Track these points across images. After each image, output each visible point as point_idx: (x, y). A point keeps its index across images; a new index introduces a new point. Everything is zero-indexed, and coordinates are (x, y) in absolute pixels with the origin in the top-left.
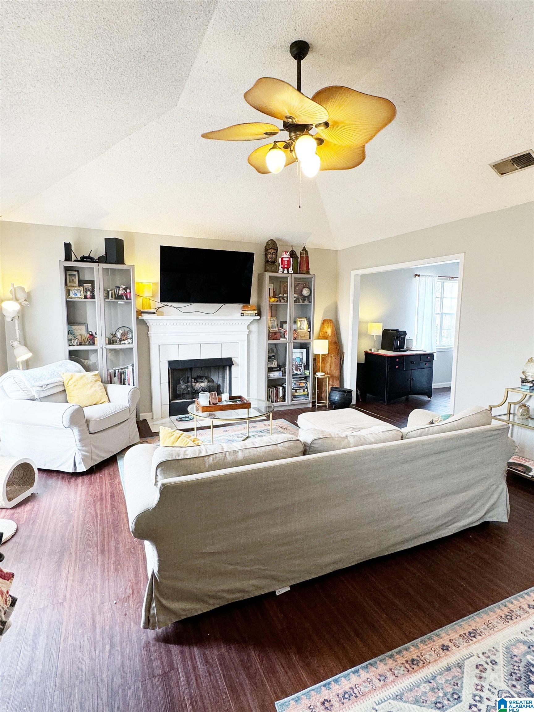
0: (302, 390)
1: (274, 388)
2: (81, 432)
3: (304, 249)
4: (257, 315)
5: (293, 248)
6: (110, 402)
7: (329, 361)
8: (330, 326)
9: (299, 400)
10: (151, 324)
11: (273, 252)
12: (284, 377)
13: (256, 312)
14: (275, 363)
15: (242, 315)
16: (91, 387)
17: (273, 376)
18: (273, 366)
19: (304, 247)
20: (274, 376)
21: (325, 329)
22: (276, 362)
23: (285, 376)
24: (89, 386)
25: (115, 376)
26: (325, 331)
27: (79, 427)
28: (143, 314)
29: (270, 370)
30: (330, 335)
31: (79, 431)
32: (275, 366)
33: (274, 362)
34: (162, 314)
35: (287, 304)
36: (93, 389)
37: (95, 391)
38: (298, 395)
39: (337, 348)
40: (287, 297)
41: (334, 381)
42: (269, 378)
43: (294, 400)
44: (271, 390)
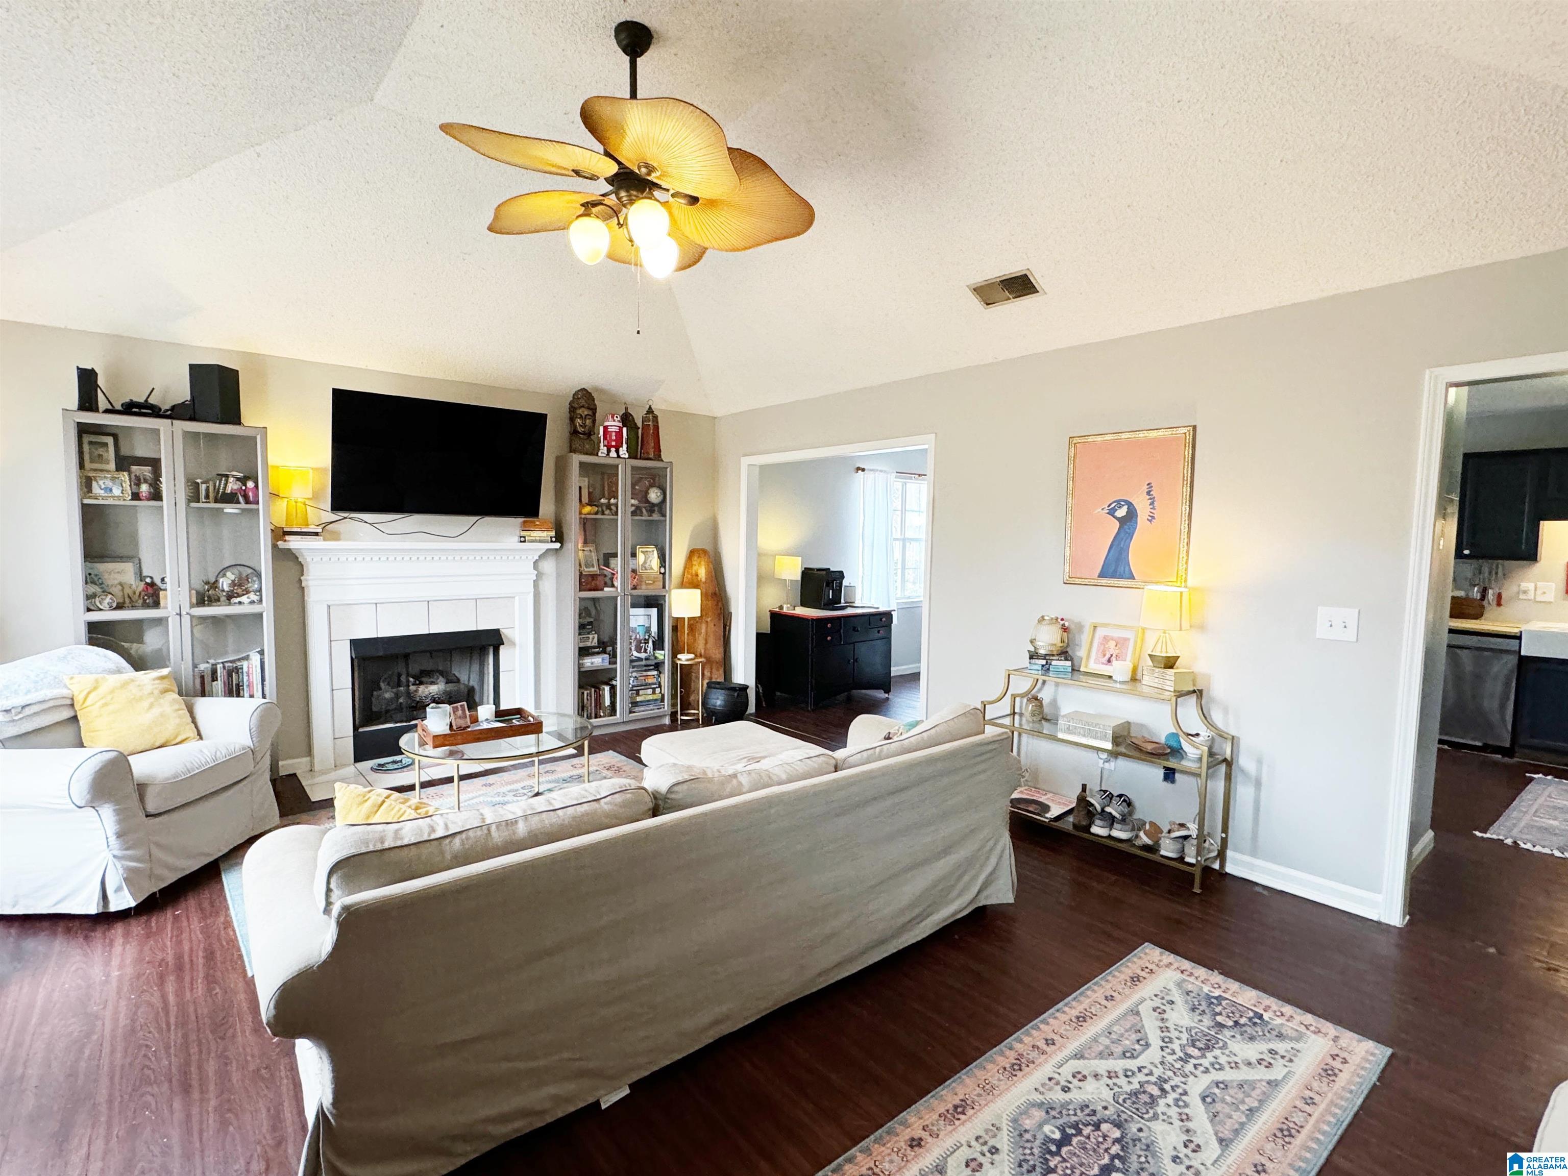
0: (650, 691)
1: (593, 690)
2: (123, 816)
3: (650, 411)
4: (554, 539)
5: (626, 409)
6: (201, 738)
7: (703, 631)
8: (703, 563)
9: (644, 711)
10: (307, 559)
11: (586, 413)
12: (613, 666)
13: (553, 534)
14: (593, 638)
15: (522, 539)
16: (151, 706)
17: (589, 664)
18: (589, 644)
19: (650, 408)
20: (592, 663)
21: (695, 568)
22: (596, 636)
23: (615, 663)
24: (146, 704)
25: (214, 679)
26: (694, 572)
27: (117, 802)
28: (287, 538)
29: (584, 652)
30: (703, 580)
31: (117, 812)
32: (593, 644)
33: (591, 636)
34: (336, 537)
35: (617, 520)
36: (156, 711)
37: (162, 715)
38: (641, 702)
39: (717, 605)
40: (616, 505)
41: (714, 670)
42: (582, 670)
43: (634, 712)
44: (585, 693)
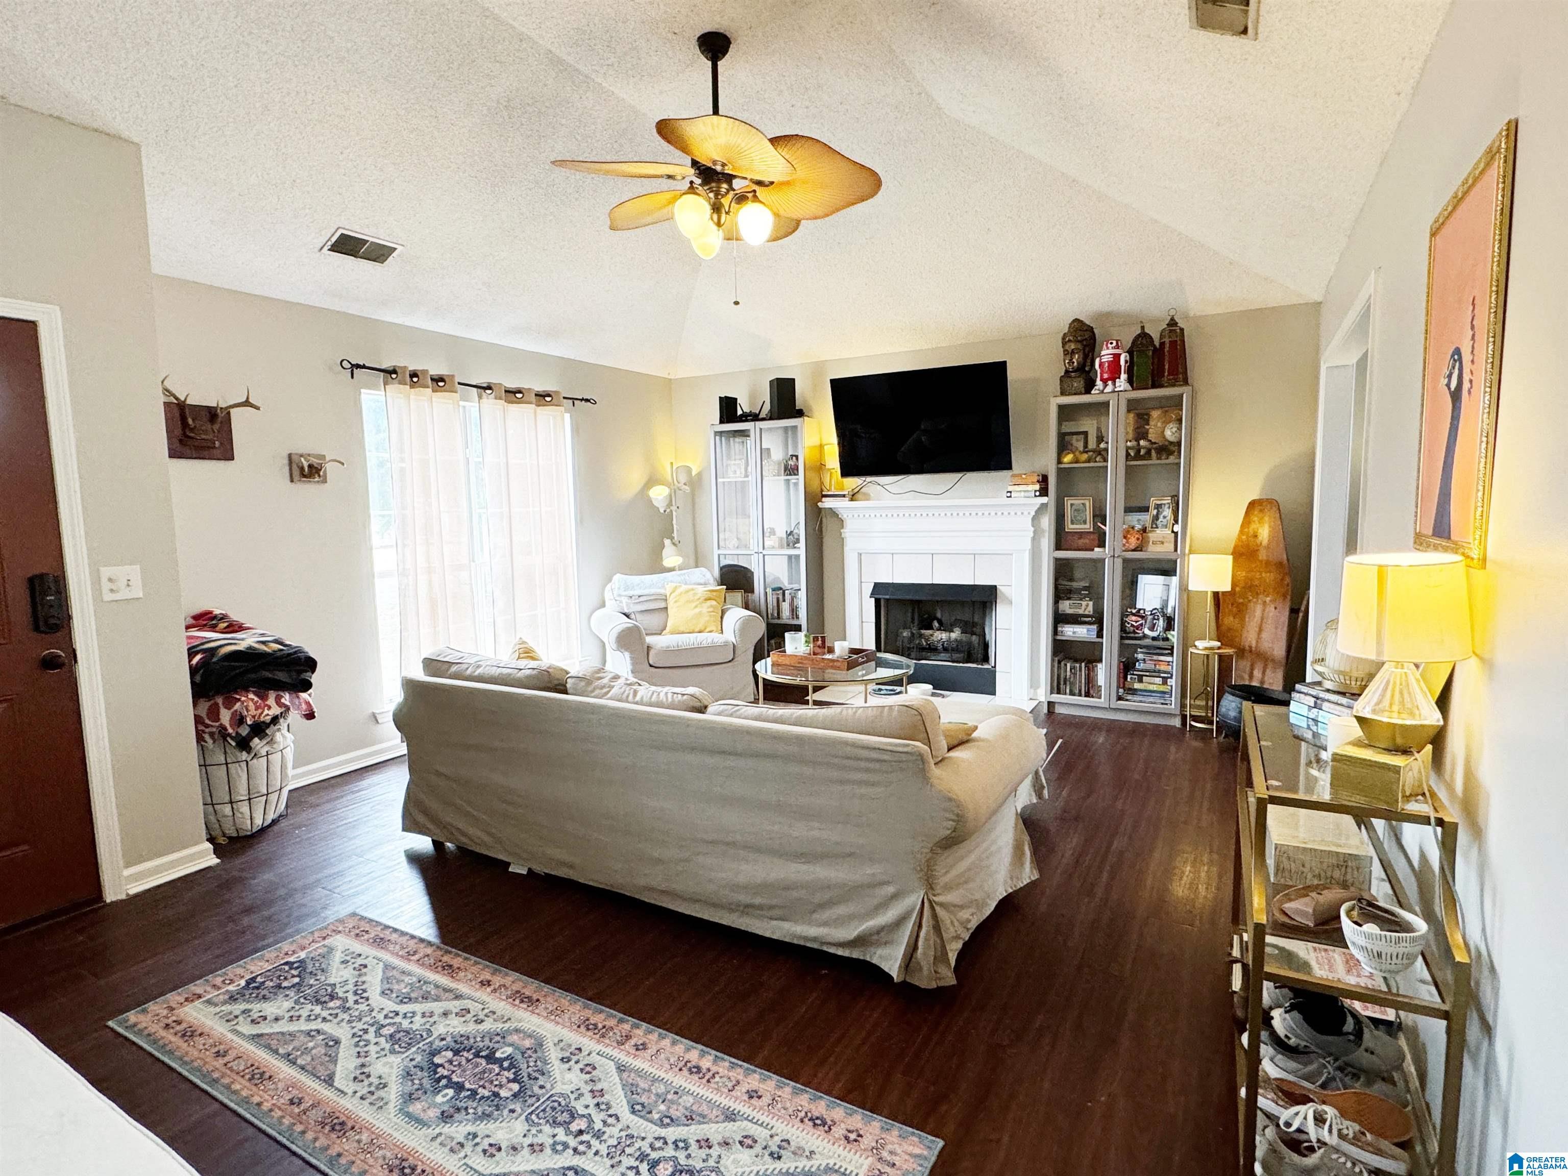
0: (1158, 680)
1: (1083, 664)
2: (635, 662)
3: (1173, 323)
4: (1038, 494)
5: (1143, 328)
6: (722, 633)
7: (1258, 613)
8: (1266, 519)
9: (1141, 702)
12: (1099, 640)
13: (1037, 487)
14: (1087, 605)
15: (1009, 494)
16: (696, 607)
17: (1071, 634)
18: (1081, 612)
19: (1172, 319)
20: (1074, 633)
21: (1253, 526)
22: (1091, 603)
23: (1102, 637)
24: (694, 604)
26: (1251, 532)
27: (631, 653)
28: (824, 499)
29: (1059, 619)
30: (1265, 542)
31: (632, 658)
32: (1087, 613)
33: (1084, 603)
34: (867, 497)
35: (1107, 467)
36: (697, 610)
37: (700, 613)
38: (1141, 690)
39: (1282, 580)
41: (1268, 672)
42: (1059, 638)
43: (1127, 700)
44: (1069, 665)
